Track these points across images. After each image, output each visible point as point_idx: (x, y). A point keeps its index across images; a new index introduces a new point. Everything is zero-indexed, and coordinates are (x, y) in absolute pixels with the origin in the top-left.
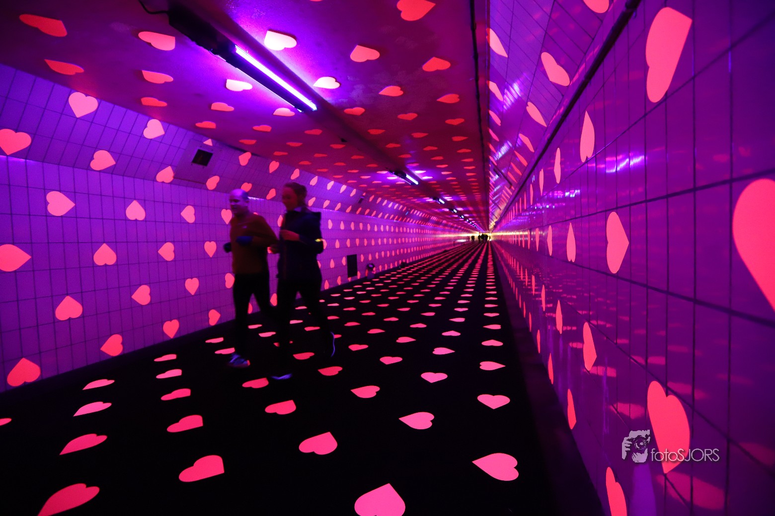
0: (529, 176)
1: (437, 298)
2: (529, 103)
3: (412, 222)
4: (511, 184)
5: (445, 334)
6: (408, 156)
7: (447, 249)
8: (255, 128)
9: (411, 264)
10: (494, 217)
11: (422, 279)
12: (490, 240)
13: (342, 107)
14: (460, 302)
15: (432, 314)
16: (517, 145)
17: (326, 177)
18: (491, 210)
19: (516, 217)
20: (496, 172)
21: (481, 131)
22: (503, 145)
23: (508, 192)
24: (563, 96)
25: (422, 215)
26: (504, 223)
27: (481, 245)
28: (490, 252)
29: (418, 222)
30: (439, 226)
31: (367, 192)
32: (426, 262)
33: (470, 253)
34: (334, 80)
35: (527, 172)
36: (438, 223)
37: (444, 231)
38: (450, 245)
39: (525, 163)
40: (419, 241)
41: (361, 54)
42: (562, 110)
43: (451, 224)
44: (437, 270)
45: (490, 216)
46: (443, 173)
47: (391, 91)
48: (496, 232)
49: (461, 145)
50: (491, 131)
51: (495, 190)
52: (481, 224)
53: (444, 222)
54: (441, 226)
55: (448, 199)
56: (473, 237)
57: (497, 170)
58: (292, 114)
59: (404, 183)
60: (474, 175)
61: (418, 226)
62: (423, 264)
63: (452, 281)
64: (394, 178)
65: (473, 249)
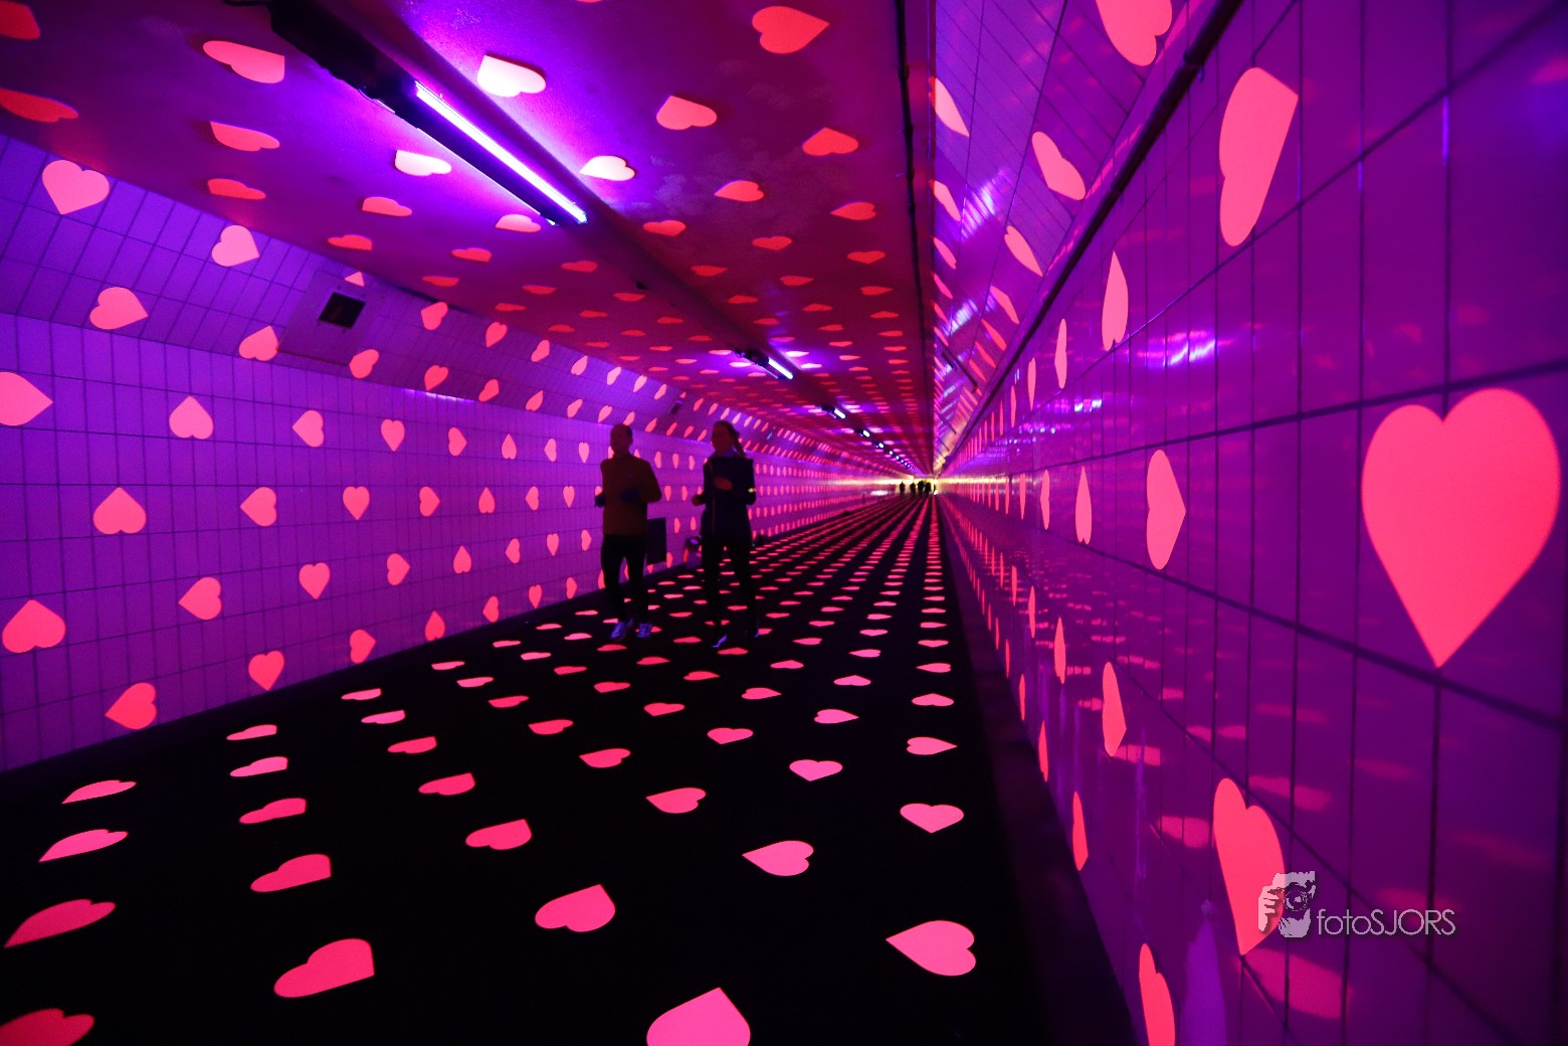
0: (1009, 370)
1: (826, 609)
2: (1010, 229)
3: (781, 453)
4: (974, 384)
5: (839, 682)
6: (772, 322)
7: (849, 509)
8: (457, 253)
9: (776, 538)
10: (943, 447)
11: (798, 570)
12: (935, 493)
13: (636, 220)
14: (872, 617)
15: (815, 641)
16: (987, 309)
17: (603, 359)
18: (936, 433)
19: (985, 449)
20: (948, 358)
21: (917, 278)
22: (959, 307)
23: (969, 401)
24: (1073, 218)
25: (800, 440)
26: (961, 459)
27: (916, 503)
28: (934, 517)
29: (792, 455)
30: (833, 463)
31: (689, 392)
32: (806, 536)
33: (894, 518)
34: (622, 163)
35: (1006, 363)
36: (831, 457)
37: (843, 473)
38: (856, 502)
39: (1002, 344)
40: (793, 491)
41: (678, 114)
42: (1071, 245)
43: (859, 459)
44: (828, 552)
45: (935, 445)
46: (843, 358)
47: (740, 191)
48: (945, 477)
49: (879, 303)
50: (936, 278)
51: (946, 394)
52: (917, 460)
53: (845, 454)
54: (838, 463)
55: (853, 409)
56: (902, 486)
57: (947, 354)
58: (536, 227)
59: (764, 375)
60: (903, 364)
61: (793, 463)
62: (801, 538)
63: (857, 573)
64: (744, 364)
65: (901, 509)
